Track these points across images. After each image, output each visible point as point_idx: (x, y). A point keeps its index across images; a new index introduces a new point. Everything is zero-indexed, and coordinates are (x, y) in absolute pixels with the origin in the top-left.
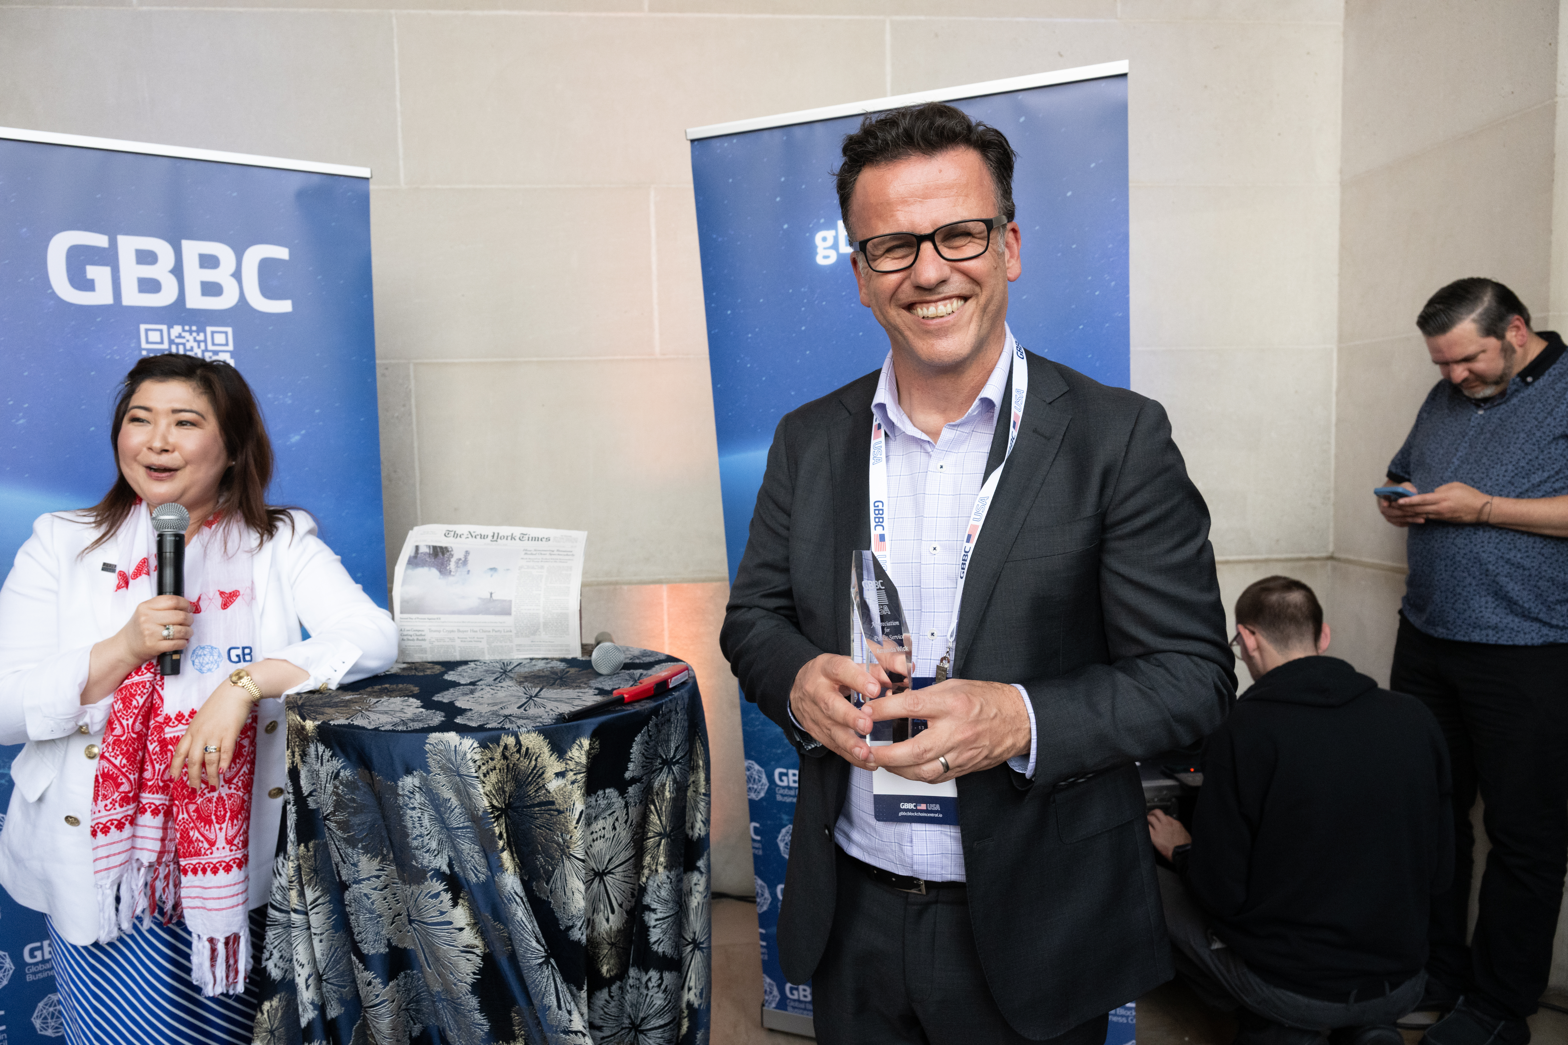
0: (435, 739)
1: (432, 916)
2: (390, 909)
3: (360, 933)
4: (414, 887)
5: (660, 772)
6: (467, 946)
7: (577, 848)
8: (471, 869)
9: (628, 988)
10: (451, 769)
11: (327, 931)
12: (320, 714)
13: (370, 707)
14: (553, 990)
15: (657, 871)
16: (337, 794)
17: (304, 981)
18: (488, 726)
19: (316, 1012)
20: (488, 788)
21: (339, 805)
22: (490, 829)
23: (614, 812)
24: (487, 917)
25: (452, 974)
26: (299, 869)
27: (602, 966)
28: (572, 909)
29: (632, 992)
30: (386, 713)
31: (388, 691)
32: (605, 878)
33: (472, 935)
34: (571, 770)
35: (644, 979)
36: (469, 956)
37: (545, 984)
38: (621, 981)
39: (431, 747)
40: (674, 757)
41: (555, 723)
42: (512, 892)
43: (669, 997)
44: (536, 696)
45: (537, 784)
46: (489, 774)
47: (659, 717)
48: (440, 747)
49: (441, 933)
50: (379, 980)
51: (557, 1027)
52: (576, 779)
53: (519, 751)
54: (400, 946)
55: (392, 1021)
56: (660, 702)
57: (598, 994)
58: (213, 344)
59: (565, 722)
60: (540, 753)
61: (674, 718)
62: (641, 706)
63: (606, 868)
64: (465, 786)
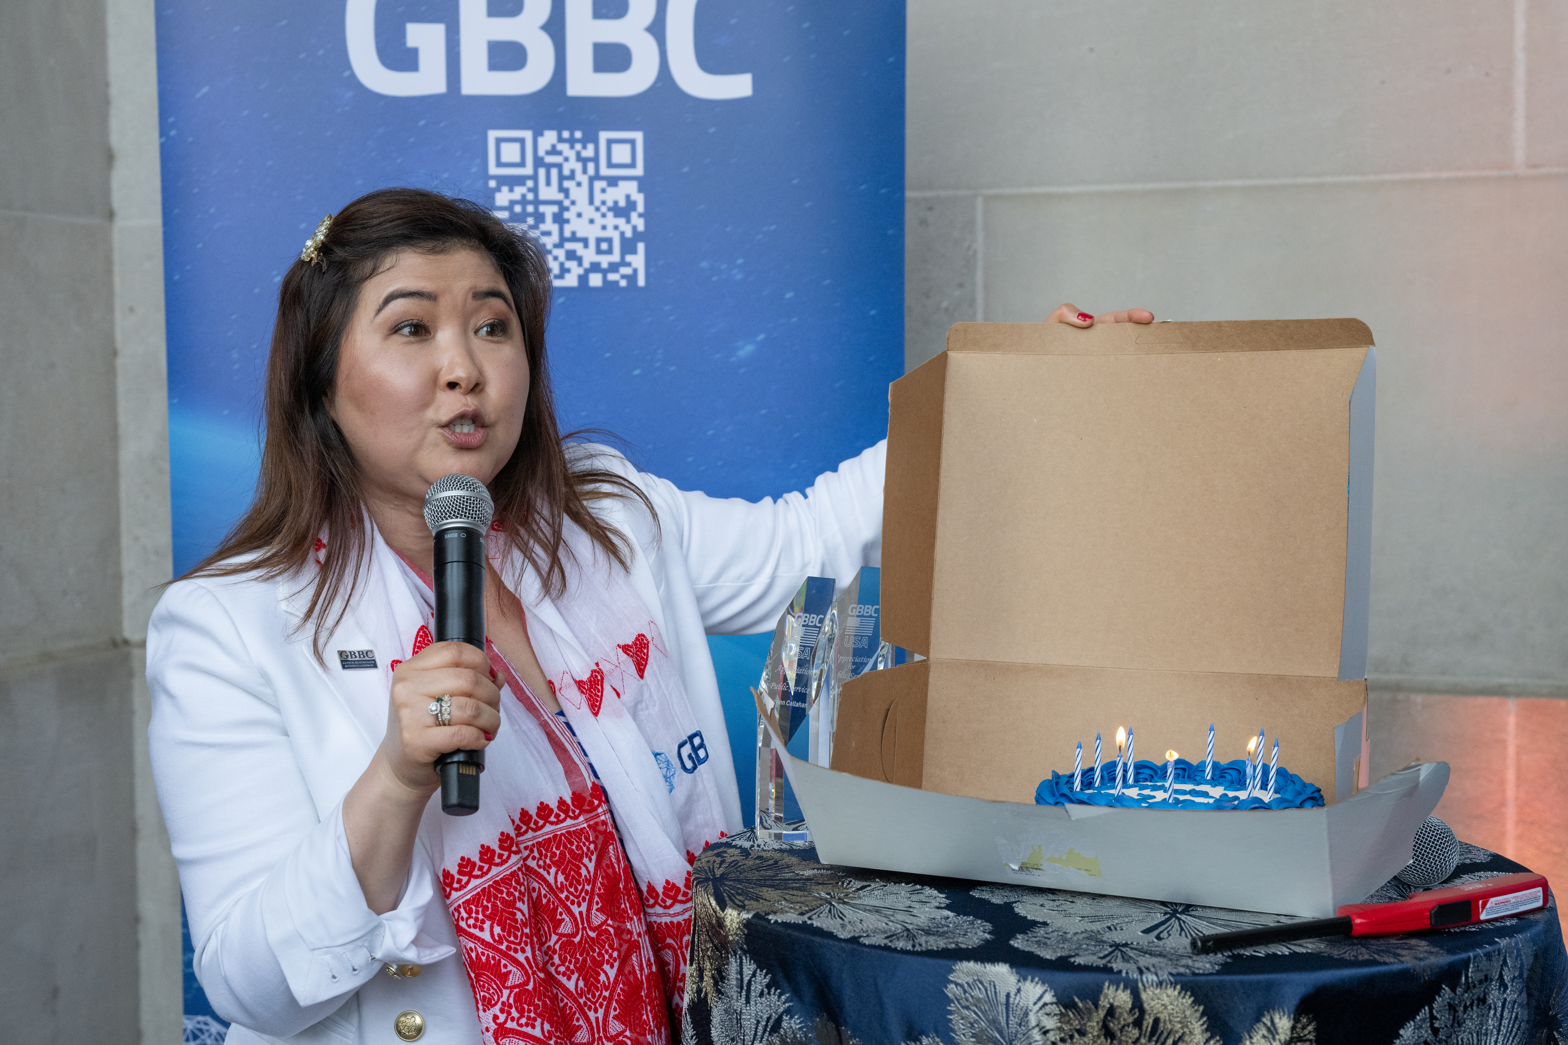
0: (968, 974)
10: (996, 1042)
12: (752, 899)
13: (847, 895)
18: (1079, 961)
30: (877, 910)
39: (958, 991)
41: (1218, 973)
47: (1459, 990)
48: (976, 993)
53: (1138, 1023)
56: (1464, 956)
58: (610, 165)
60: (1184, 1034)
61: (1494, 996)
62: (1420, 959)
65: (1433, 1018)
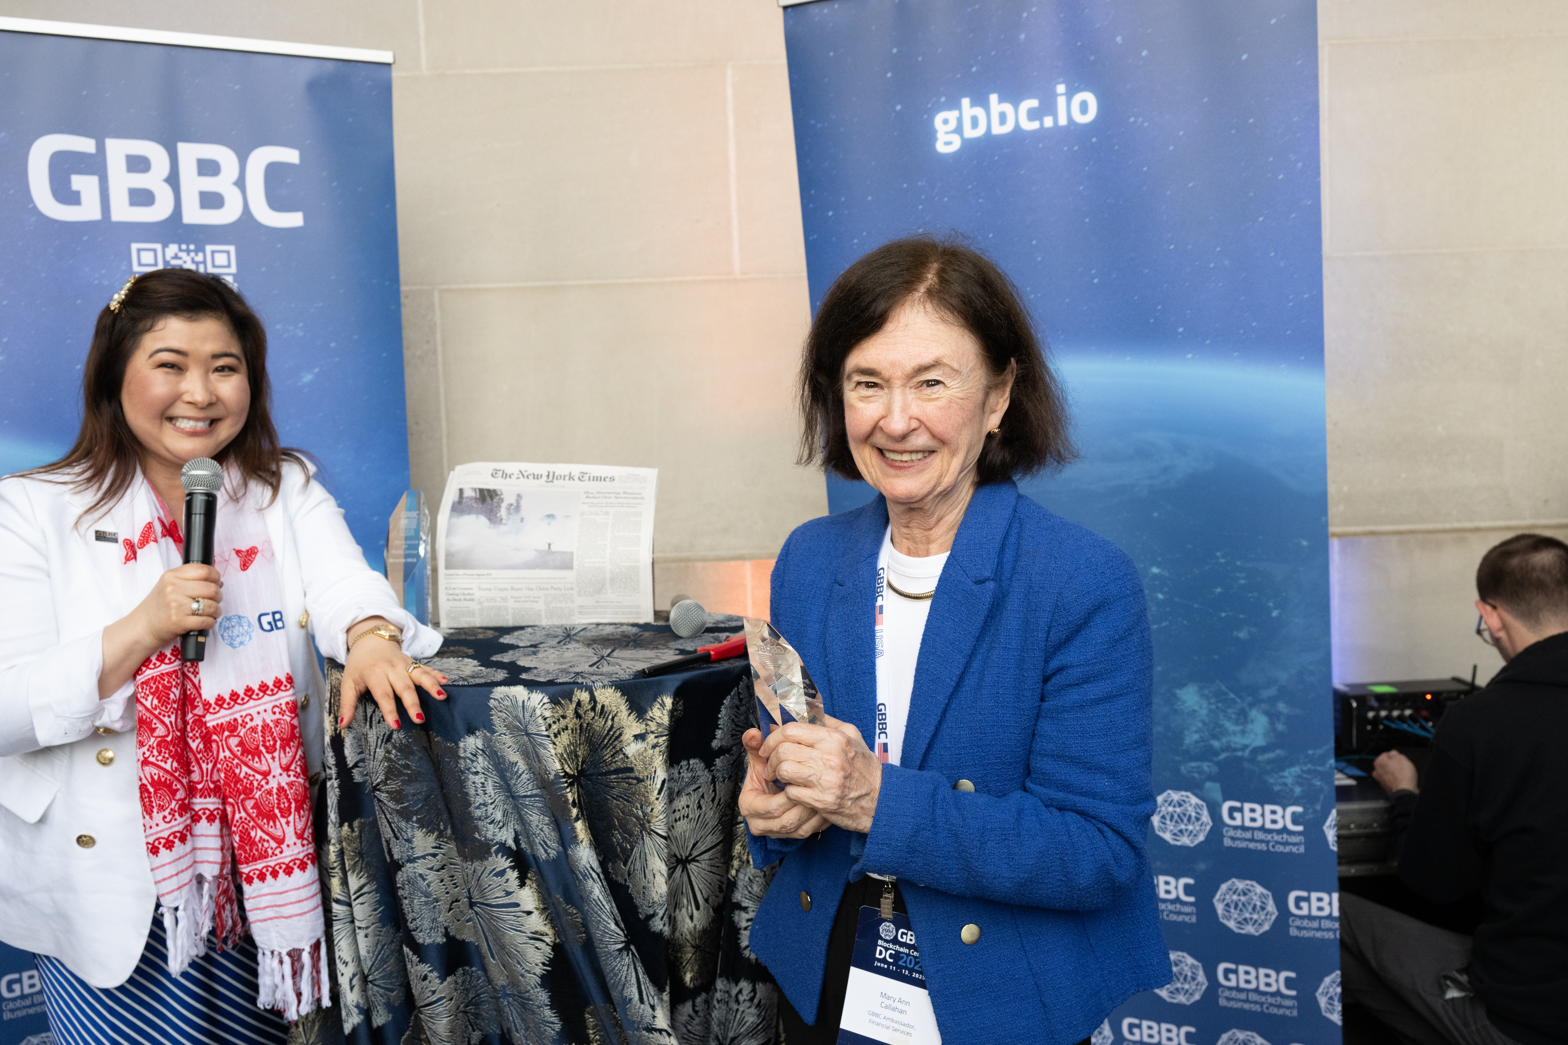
0: (501, 693)
1: (496, 896)
2: (447, 893)
3: (414, 919)
4: (477, 864)
6: (536, 933)
7: (659, 823)
8: (540, 843)
9: (715, 1003)
10: (518, 728)
11: (373, 924)
14: (634, 980)
15: (748, 862)
16: (389, 760)
17: (348, 981)
18: (558, 681)
19: (362, 1017)
20: (560, 750)
21: (391, 772)
22: (562, 795)
23: (699, 787)
24: (558, 899)
25: (519, 963)
26: (341, 853)
27: (685, 973)
28: (654, 895)
29: (720, 1008)
32: (689, 867)
33: (541, 920)
34: (652, 732)
35: (734, 991)
36: (538, 944)
37: (625, 973)
38: (707, 993)
39: (496, 703)
41: (631, 680)
42: (588, 866)
43: (763, 1013)
45: (614, 747)
46: (560, 734)
48: (506, 703)
49: (507, 916)
50: (436, 974)
51: (639, 1022)
52: (658, 743)
53: (593, 709)
54: (458, 937)
55: (451, 1022)
57: (680, 1008)
58: (214, 265)
59: (644, 677)
60: (617, 712)
63: (690, 855)
64: (534, 747)
65: (739, 693)
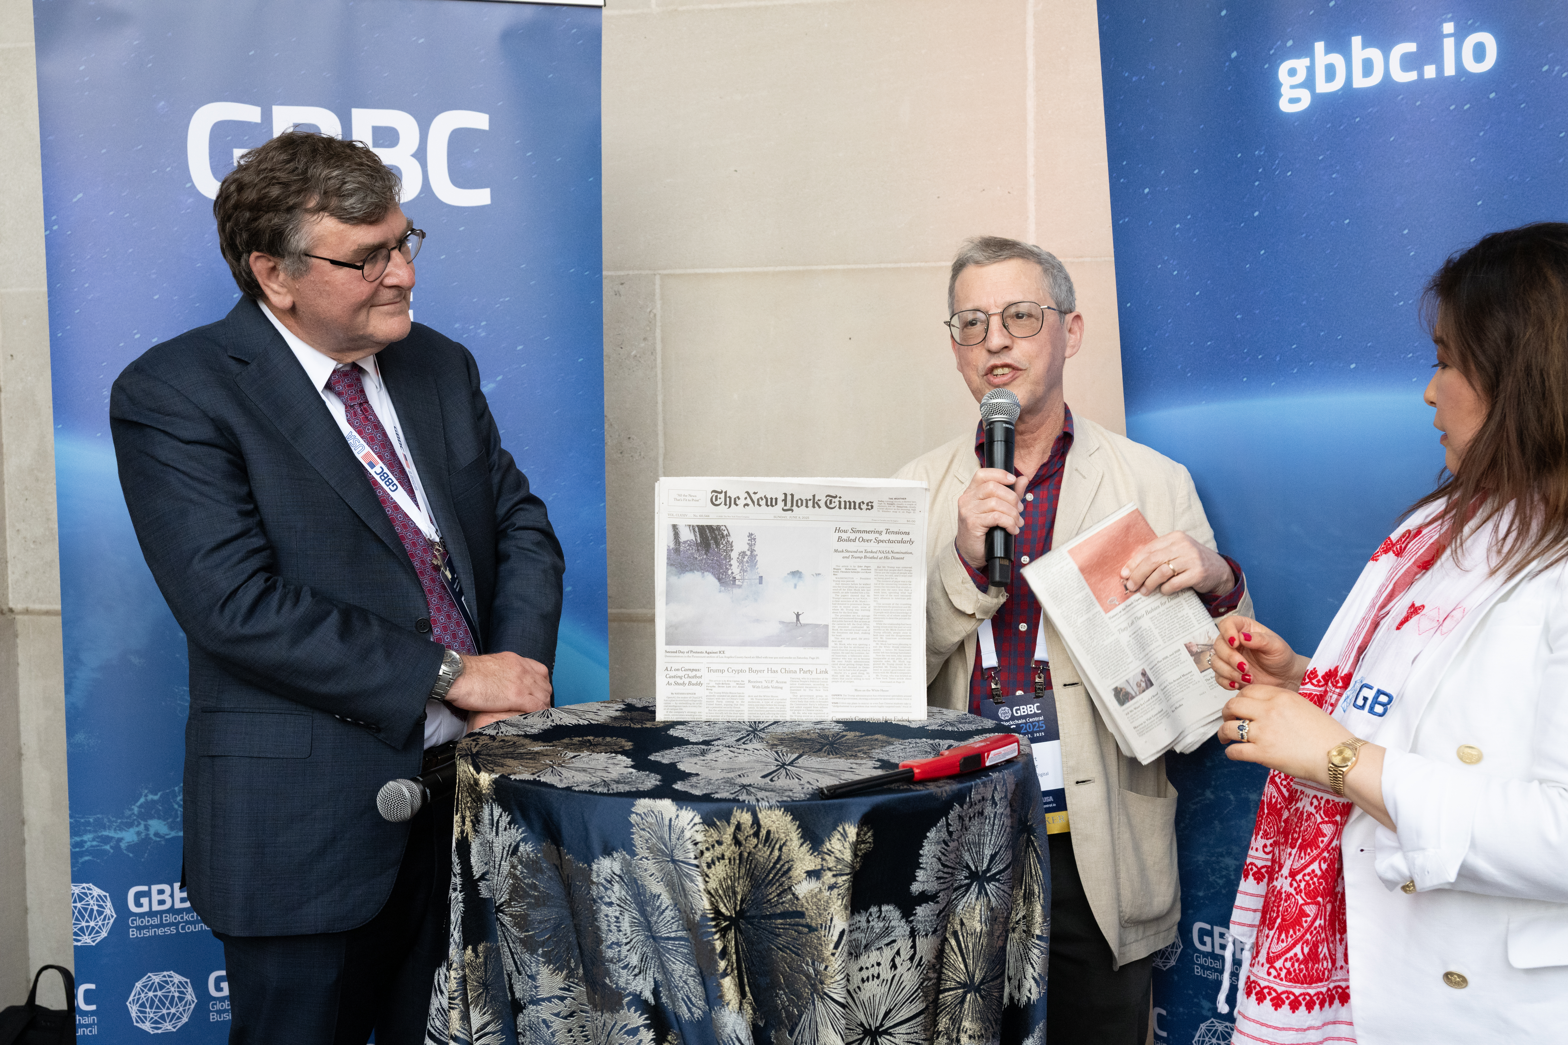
0: (644, 807)
4: (607, 1015)
5: (967, 891)
7: (835, 985)
8: (683, 999)
10: (663, 852)
12: (498, 766)
13: (564, 761)
16: (515, 877)
18: (718, 796)
20: (712, 884)
21: (516, 892)
22: (708, 941)
23: (894, 941)
30: (584, 770)
31: (591, 744)
32: (879, 1040)
34: (830, 869)
39: (638, 819)
40: (989, 869)
41: (809, 800)
42: (734, 1036)
44: (791, 764)
45: (781, 885)
46: (714, 864)
47: (965, 807)
48: (650, 819)
52: (836, 883)
53: (756, 834)
56: (970, 784)
59: (822, 799)
60: (786, 841)
61: (989, 810)
62: (939, 787)
63: (881, 1025)
64: (680, 877)
65: (948, 825)
